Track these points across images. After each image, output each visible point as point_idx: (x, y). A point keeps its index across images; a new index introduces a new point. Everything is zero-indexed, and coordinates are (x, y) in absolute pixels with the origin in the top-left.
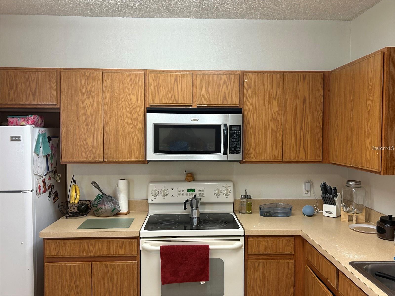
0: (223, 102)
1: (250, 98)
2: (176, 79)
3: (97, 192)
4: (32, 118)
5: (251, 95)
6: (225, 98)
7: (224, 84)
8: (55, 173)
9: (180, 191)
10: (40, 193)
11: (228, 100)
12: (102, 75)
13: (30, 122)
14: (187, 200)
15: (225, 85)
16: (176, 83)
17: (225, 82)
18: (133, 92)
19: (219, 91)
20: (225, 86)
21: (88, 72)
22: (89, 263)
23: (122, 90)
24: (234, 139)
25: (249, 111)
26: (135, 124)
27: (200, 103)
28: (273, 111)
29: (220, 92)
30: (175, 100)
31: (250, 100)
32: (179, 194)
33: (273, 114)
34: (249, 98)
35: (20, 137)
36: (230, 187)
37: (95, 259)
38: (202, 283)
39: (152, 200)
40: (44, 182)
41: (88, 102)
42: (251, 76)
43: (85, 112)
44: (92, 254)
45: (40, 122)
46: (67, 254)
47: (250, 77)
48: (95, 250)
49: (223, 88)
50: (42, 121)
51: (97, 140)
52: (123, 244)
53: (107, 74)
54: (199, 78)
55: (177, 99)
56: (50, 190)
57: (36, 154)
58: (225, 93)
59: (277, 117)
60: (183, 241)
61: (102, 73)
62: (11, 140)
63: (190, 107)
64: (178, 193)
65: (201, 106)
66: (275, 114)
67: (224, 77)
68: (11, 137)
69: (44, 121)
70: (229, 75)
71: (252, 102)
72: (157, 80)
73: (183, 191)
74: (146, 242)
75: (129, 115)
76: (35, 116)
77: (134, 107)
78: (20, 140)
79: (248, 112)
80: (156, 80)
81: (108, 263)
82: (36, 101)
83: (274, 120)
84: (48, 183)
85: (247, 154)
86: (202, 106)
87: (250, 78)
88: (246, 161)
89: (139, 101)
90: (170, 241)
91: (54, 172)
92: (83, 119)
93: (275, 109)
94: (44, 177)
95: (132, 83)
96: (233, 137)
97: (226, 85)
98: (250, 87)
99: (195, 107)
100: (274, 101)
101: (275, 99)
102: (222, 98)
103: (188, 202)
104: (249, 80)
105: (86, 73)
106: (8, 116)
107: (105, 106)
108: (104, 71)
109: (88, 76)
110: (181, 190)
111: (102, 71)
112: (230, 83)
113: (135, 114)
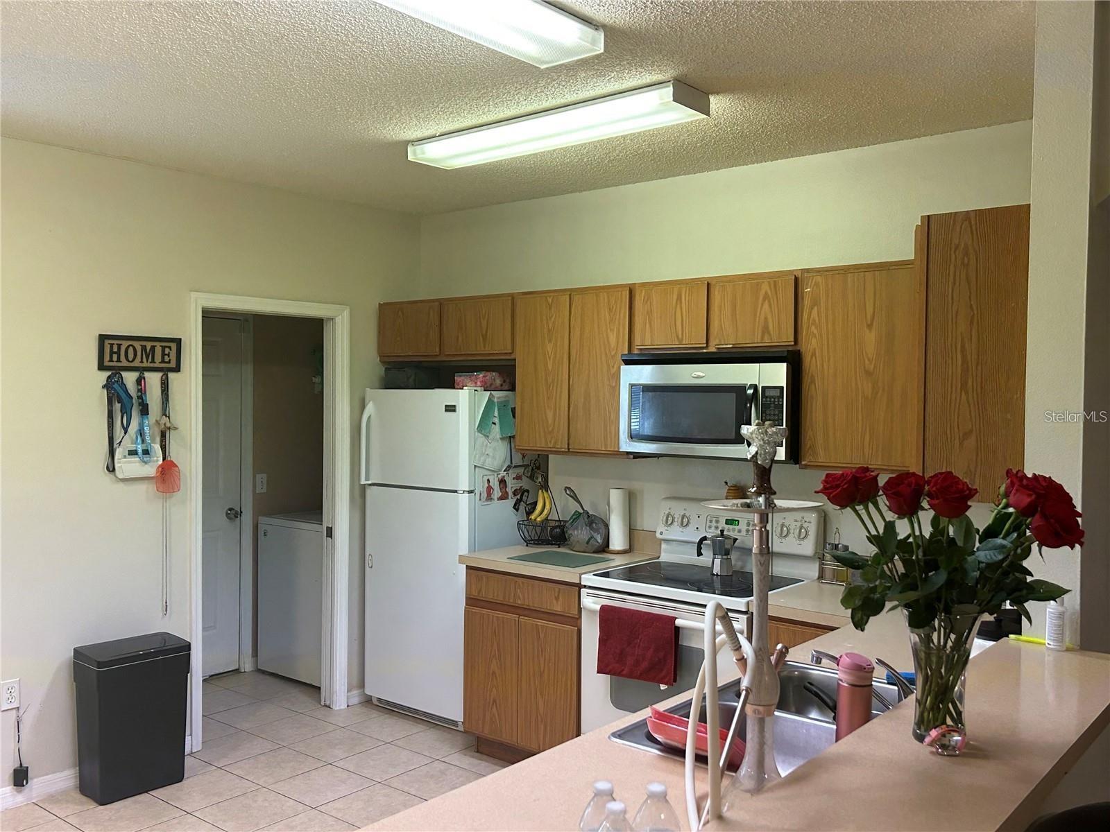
0: (763, 337)
1: (816, 328)
2: (679, 298)
3: (573, 507)
4: (481, 375)
5: (817, 321)
6: (766, 329)
7: (764, 300)
8: (533, 469)
9: (711, 521)
10: (489, 497)
11: (772, 332)
12: (568, 300)
13: (479, 384)
14: (705, 538)
15: (767, 301)
16: (678, 306)
17: (766, 297)
18: (612, 328)
19: (755, 315)
20: (766, 306)
21: (550, 297)
22: (515, 617)
23: (596, 326)
24: (770, 415)
25: (814, 354)
26: (614, 384)
27: (720, 341)
28: (866, 352)
29: (757, 319)
30: (678, 337)
31: (815, 332)
32: (710, 527)
33: (866, 360)
34: (813, 327)
35: (455, 406)
36: (810, 522)
37: (526, 612)
38: (663, 687)
39: (661, 533)
40: (502, 482)
41: (550, 348)
42: (819, 279)
43: (546, 365)
44: (519, 602)
45: (498, 382)
46: (490, 597)
47: (815, 282)
48: (525, 597)
49: (764, 307)
50: (504, 381)
51: (559, 415)
52: (559, 592)
53: (576, 298)
54: (719, 291)
55: (680, 336)
56: (519, 497)
57: (481, 433)
58: (766, 319)
59: (874, 367)
60: (645, 604)
61: (568, 297)
62: (446, 411)
63: (705, 351)
64: (708, 524)
65: (722, 347)
66: (869, 360)
67: (765, 287)
68: (446, 406)
69: (508, 381)
70: (775, 282)
71: (821, 336)
72: (649, 303)
73: (717, 522)
74: (589, 595)
75: (605, 369)
76: (488, 373)
77: (613, 353)
78: (454, 411)
79: (812, 357)
80: (647, 302)
81: (540, 622)
82: (487, 349)
83: (868, 373)
84: (512, 485)
85: (809, 449)
86: (724, 346)
87: (817, 284)
88: (809, 464)
89: (620, 343)
90: (623, 600)
91: (531, 468)
92: (542, 377)
93: (871, 349)
94: (503, 474)
95: (611, 310)
96: (768, 412)
97: (769, 302)
98: (815, 303)
99: (712, 349)
100: (868, 331)
101: (870, 326)
102: (760, 329)
103: (706, 541)
104: (815, 288)
105: (548, 298)
106: (456, 374)
107: (572, 353)
108: (571, 293)
109: (550, 303)
110: (715, 519)
111: (569, 293)
112: (777, 298)
113: (613, 367)
